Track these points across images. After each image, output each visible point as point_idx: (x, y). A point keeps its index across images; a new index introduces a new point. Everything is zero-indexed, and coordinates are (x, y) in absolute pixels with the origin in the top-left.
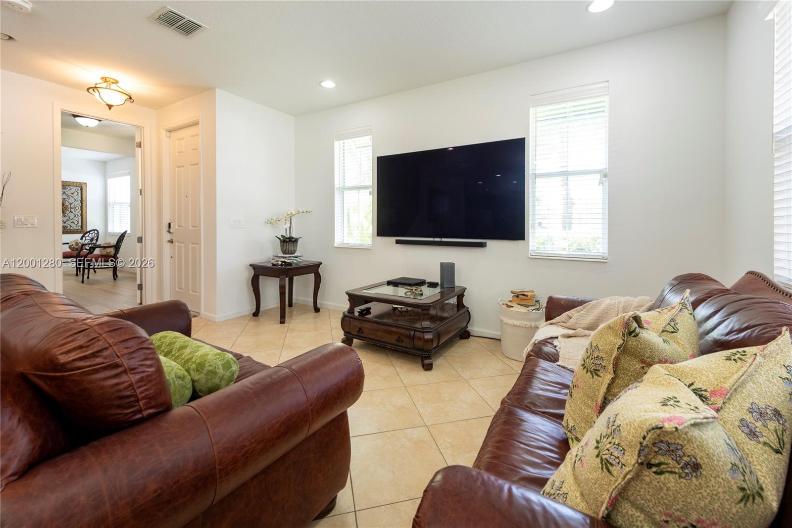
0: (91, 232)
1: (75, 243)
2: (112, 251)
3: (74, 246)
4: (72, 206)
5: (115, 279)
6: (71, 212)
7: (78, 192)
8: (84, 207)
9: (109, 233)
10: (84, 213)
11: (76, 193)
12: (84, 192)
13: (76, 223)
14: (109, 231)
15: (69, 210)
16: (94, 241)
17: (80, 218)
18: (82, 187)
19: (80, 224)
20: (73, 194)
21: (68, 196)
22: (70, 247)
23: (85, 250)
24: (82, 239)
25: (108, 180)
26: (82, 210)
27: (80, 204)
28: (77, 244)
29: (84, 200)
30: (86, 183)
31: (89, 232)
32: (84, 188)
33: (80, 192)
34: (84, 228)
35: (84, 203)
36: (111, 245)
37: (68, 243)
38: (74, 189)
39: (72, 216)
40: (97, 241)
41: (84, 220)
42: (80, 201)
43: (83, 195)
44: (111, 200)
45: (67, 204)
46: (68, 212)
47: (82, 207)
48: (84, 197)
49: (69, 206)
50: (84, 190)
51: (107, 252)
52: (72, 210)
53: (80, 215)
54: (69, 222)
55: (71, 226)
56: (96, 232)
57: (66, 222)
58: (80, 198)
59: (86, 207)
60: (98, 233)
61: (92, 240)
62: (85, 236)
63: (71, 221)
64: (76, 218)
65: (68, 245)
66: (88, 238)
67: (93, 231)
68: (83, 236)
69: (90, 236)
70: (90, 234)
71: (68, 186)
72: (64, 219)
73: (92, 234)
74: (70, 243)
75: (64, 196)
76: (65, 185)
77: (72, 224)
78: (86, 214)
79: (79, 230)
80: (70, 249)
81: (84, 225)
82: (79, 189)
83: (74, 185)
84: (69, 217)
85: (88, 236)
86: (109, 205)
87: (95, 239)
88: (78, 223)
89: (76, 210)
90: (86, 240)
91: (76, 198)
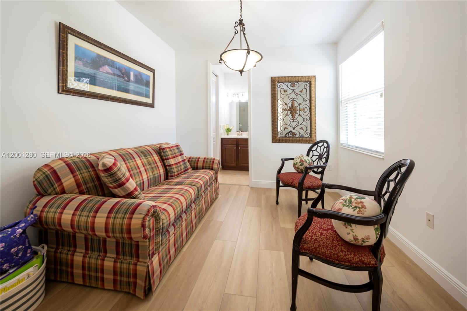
0: (320, 144)
1: (298, 161)
2: (368, 235)
3: (298, 165)
4: (301, 107)
6: (300, 114)
7: (306, 89)
8: (313, 108)
9: (342, 144)
10: (313, 117)
11: (305, 90)
12: (313, 89)
13: (305, 129)
14: (341, 142)
15: (298, 112)
16: (324, 160)
17: (309, 122)
18: (310, 82)
19: (309, 131)
20: (301, 92)
21: (297, 94)
22: (294, 165)
23: (311, 173)
24: (308, 155)
25: (340, 66)
26: (310, 112)
27: (309, 105)
28: (301, 161)
29: (313, 98)
30: (315, 76)
31: (316, 144)
32: (313, 83)
33: (308, 89)
34: (313, 136)
35: (313, 102)
37: (293, 159)
38: (302, 85)
39: (300, 119)
40: (327, 161)
41: (313, 126)
42: (308, 101)
43: (312, 92)
44: (344, 95)
45: (296, 105)
46: (297, 115)
47: (310, 108)
48: (313, 95)
49: (298, 107)
50: (313, 86)
51: (356, 239)
52: (301, 113)
53: (308, 119)
54: (298, 129)
55: (300, 133)
56: (326, 145)
57: (295, 128)
58: (308, 97)
59: (315, 108)
60: (328, 147)
61: (320, 157)
62: (313, 149)
63: (300, 127)
64: (304, 123)
65: (292, 161)
66: (315, 153)
67: (322, 143)
68: (310, 150)
69: (318, 150)
70: (319, 148)
71: (297, 82)
72: (294, 124)
73: (321, 147)
74: (295, 160)
75: (293, 96)
76: (293, 81)
77: (301, 131)
78: (314, 118)
79: (307, 139)
80: (295, 169)
81: (313, 133)
82: (308, 85)
83: (303, 80)
84: (298, 122)
85: (316, 150)
86: (341, 103)
87: (325, 156)
88: (307, 130)
89: (305, 112)
90: (313, 155)
91: (304, 96)
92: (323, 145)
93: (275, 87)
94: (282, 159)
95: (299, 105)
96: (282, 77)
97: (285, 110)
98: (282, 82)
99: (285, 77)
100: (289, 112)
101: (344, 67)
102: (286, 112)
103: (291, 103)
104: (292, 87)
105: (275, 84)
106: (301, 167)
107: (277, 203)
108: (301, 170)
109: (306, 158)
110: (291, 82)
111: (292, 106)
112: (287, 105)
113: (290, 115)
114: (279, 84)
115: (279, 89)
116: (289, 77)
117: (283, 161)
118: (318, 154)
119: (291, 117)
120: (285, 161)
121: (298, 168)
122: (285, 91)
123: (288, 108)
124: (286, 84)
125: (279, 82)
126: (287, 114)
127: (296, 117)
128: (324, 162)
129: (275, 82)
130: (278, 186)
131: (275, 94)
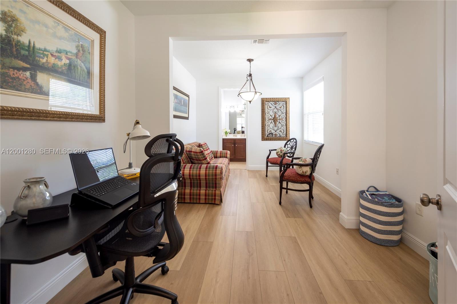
1: (279, 150)
2: (307, 170)
3: (279, 153)
4: (280, 117)
5: (311, 207)
6: (279, 122)
7: (284, 106)
9: (305, 140)
12: (287, 106)
13: (283, 132)
15: (278, 121)
16: (294, 149)
17: (285, 127)
18: (286, 102)
19: (285, 133)
20: (280, 108)
21: (278, 109)
22: (277, 153)
23: (287, 158)
24: (285, 147)
25: (304, 92)
26: (286, 120)
27: (285, 116)
28: (281, 151)
29: (288, 112)
30: (289, 98)
31: (290, 140)
32: (288, 102)
33: (285, 106)
34: (288, 136)
35: (288, 114)
36: (307, 163)
37: (276, 150)
38: (281, 103)
39: (280, 125)
40: (295, 150)
41: (288, 129)
42: (285, 114)
43: (287, 108)
44: (306, 111)
45: (277, 116)
46: (278, 123)
47: (286, 118)
48: (288, 110)
49: (279, 118)
50: (288, 104)
51: (303, 172)
52: (280, 121)
53: (285, 125)
54: (278, 131)
55: (279, 134)
57: (276, 131)
58: (285, 111)
59: (289, 118)
60: (296, 142)
61: (292, 148)
62: (287, 144)
63: (280, 130)
64: (282, 128)
65: (276, 151)
66: (289, 146)
67: (293, 140)
68: (286, 144)
69: (291, 144)
70: (291, 142)
71: (278, 102)
72: (276, 128)
73: (292, 142)
74: (277, 150)
75: (275, 110)
76: (276, 101)
77: (280, 133)
78: (289, 125)
79: (284, 138)
80: (277, 155)
81: (287, 134)
82: (285, 104)
83: (282, 100)
84: (278, 127)
85: (289, 144)
86: (304, 115)
87: (294, 147)
88: (284, 132)
89: (283, 121)
90: (288, 147)
91: (282, 111)
92: (294, 141)
93: (264, 105)
94: (269, 150)
95: (279, 116)
96: (268, 98)
97: (270, 119)
98: (268, 102)
99: (270, 98)
100: (273, 121)
101: (306, 93)
102: (271, 121)
103: (274, 115)
104: (275, 105)
105: (264, 103)
106: (281, 154)
107: (267, 176)
108: (281, 156)
109: (284, 149)
110: (274, 102)
111: (275, 117)
112: (272, 116)
113: (273, 123)
114: (267, 103)
115: (266, 106)
116: (273, 98)
117: (270, 151)
118: (291, 146)
119: (274, 124)
120: (271, 151)
121: (279, 155)
122: (270, 107)
123: (272, 118)
124: (271, 102)
125: (266, 101)
126: (272, 122)
127: (277, 124)
128: (294, 150)
129: (264, 102)
130: (267, 166)
131: (264, 109)
